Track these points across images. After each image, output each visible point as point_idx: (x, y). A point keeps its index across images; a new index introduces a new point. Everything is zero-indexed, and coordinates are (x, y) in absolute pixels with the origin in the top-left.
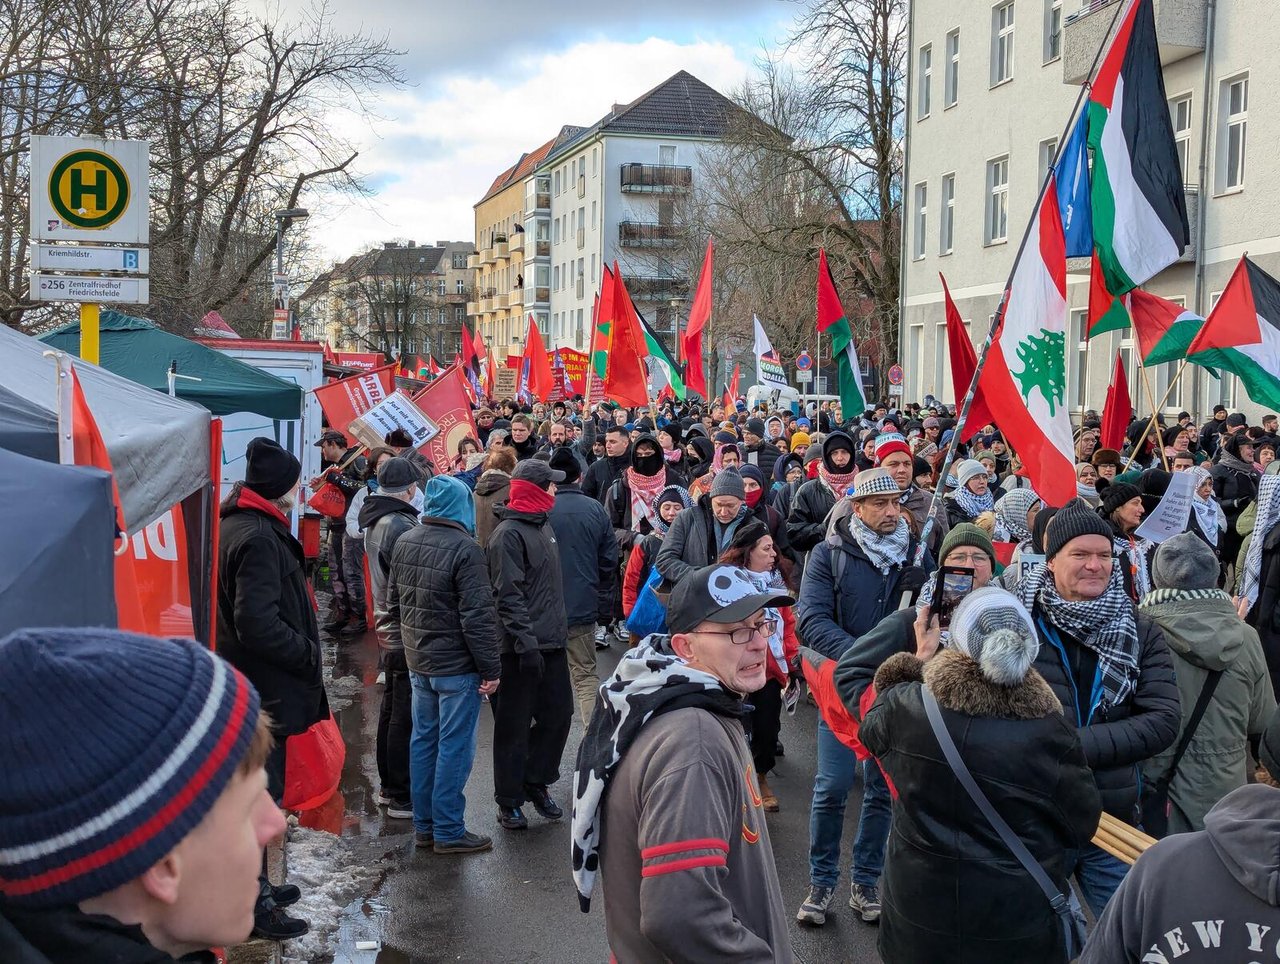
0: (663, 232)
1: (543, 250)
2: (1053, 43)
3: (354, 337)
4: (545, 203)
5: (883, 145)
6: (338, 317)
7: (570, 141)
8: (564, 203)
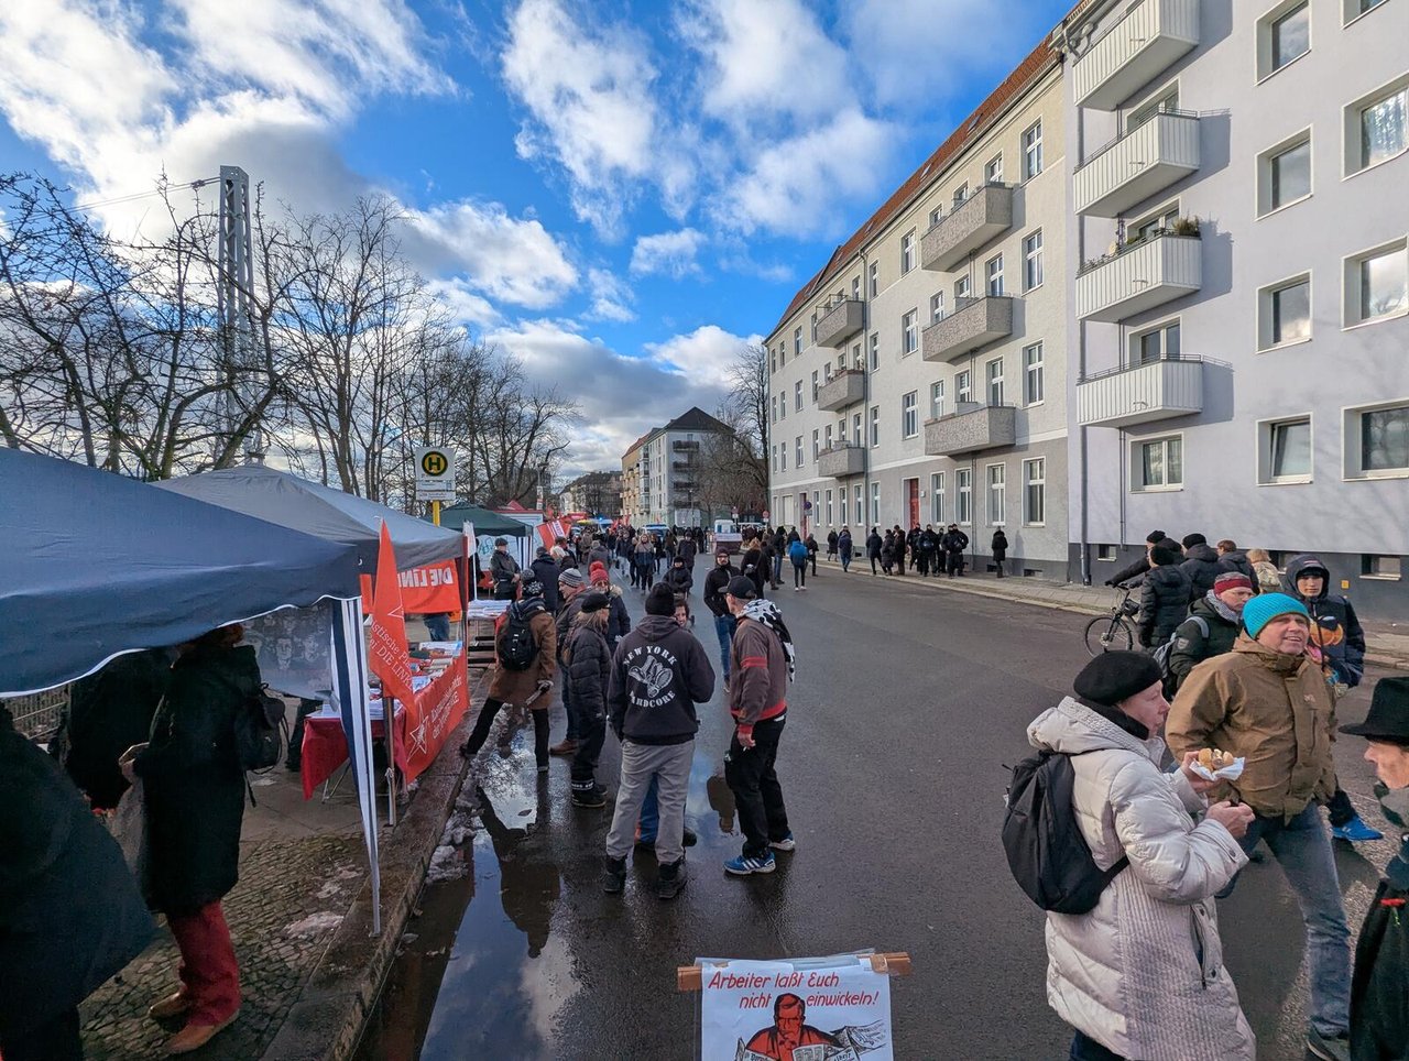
0: (688, 465)
1: (647, 473)
2: (816, 395)
3: (580, 507)
4: (646, 456)
5: (763, 433)
6: (574, 500)
7: (656, 432)
8: (653, 456)
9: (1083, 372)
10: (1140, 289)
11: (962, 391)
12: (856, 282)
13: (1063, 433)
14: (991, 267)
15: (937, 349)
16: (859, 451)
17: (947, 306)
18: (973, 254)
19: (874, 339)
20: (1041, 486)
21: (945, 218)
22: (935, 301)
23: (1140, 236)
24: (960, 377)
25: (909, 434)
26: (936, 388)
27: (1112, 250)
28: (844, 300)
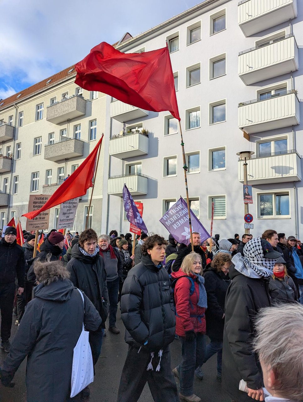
9: (109, 175)
10: (131, 149)
11: (60, 175)
12: (11, 117)
13: (101, 197)
14: (76, 128)
15: (51, 155)
16: (6, 196)
17: (56, 138)
18: (69, 121)
19: (19, 145)
20: (91, 217)
21: (58, 103)
22: (51, 135)
23: (130, 131)
24: (60, 169)
25: (33, 190)
26: (48, 172)
27: (121, 134)
28: (3, 124)
